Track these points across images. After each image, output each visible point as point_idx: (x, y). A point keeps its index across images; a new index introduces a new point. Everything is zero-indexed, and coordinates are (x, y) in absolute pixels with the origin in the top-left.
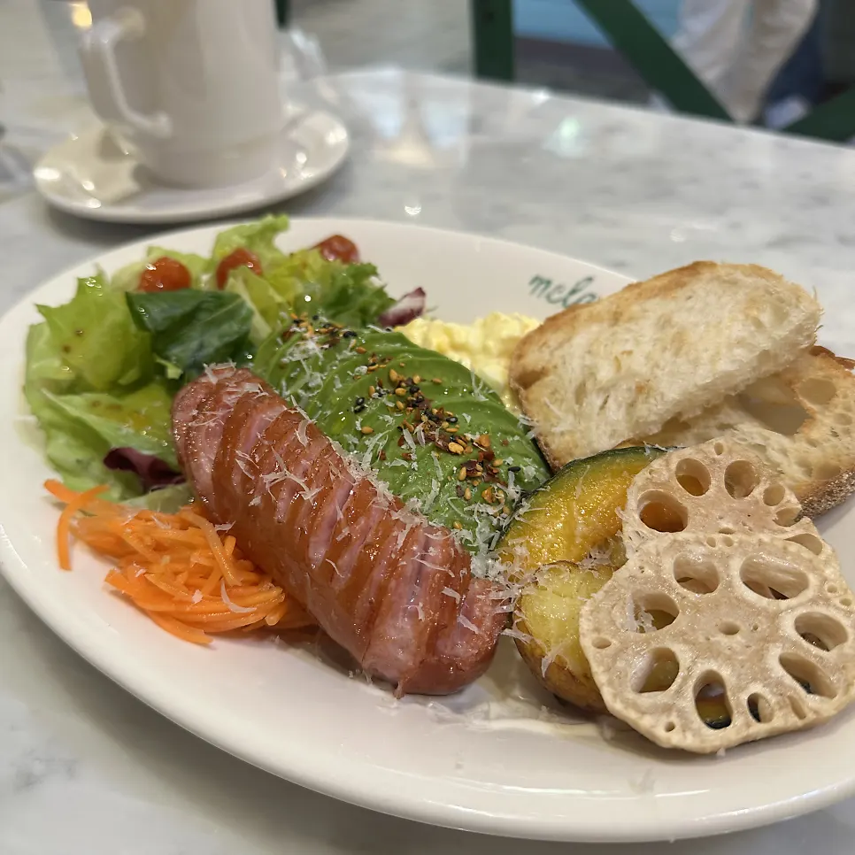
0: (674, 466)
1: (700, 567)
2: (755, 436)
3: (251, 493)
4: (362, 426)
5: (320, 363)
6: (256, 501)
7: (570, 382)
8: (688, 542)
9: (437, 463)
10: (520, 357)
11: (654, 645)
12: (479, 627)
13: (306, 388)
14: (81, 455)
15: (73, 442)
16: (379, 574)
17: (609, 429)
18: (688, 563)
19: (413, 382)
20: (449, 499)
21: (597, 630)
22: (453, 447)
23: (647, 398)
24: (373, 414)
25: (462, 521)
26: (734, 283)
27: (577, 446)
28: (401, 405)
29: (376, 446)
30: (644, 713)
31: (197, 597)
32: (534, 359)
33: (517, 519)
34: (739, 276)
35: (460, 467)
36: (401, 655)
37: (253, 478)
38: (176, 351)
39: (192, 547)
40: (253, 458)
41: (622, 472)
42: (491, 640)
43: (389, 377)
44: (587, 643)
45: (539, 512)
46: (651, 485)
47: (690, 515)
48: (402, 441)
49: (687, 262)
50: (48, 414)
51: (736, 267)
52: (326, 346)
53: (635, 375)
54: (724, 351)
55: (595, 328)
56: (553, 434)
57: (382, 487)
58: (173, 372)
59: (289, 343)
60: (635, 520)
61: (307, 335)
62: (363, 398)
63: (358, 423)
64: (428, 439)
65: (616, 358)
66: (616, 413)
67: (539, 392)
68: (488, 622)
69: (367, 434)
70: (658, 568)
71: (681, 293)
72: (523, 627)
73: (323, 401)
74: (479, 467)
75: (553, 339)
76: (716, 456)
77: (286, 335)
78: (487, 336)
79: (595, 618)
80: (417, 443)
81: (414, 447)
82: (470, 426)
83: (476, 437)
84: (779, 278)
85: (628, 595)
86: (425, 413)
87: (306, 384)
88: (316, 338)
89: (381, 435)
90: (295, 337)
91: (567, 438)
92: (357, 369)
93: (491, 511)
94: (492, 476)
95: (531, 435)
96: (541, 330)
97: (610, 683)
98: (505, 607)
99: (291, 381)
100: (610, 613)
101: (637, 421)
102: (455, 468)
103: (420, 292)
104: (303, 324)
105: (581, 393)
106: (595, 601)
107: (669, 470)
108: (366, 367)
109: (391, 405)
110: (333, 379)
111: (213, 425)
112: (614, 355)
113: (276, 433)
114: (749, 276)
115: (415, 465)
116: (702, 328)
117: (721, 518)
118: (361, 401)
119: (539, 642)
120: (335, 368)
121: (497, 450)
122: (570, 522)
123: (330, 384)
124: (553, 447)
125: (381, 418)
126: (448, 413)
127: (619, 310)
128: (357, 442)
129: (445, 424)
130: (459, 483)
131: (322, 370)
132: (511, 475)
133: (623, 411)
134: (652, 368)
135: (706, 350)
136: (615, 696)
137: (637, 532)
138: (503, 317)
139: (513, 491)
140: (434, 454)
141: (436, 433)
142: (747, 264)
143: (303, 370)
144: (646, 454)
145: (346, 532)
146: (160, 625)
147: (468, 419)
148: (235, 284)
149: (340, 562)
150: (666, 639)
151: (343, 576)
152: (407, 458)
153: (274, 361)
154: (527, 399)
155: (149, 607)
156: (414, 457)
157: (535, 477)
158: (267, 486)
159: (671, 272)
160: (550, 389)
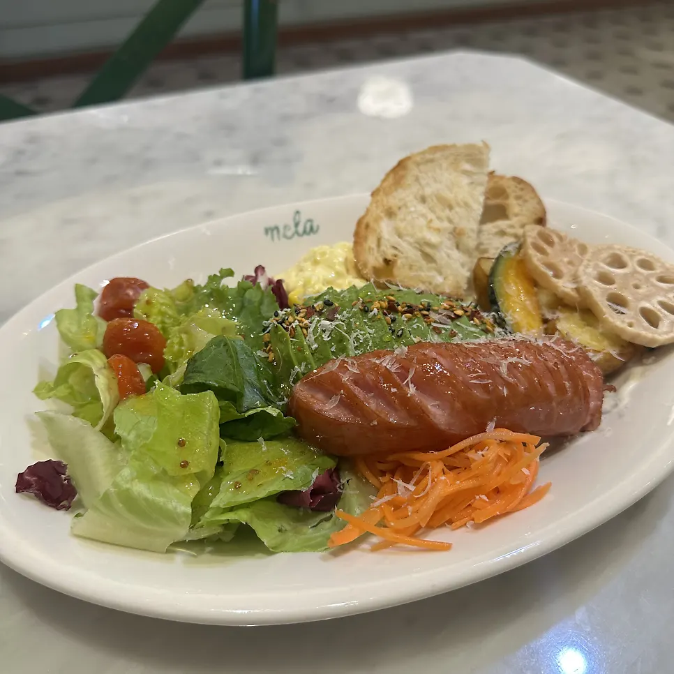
3: (500, 389)
7: (414, 256)
9: (463, 326)
17: (458, 263)
21: (623, 322)
26: (431, 160)
28: (409, 315)
34: (429, 156)
37: (490, 381)
48: (437, 330)
49: (394, 163)
53: (444, 230)
56: (439, 286)
58: (272, 411)
65: (428, 227)
66: (455, 255)
67: (401, 273)
71: (409, 181)
75: (371, 242)
80: (445, 324)
84: (454, 146)
96: (356, 243)
102: (471, 322)
105: (428, 257)
109: (405, 319)
112: (424, 227)
114: (435, 153)
115: (460, 335)
119: (604, 352)
127: (386, 207)
133: (456, 251)
134: (450, 222)
140: (458, 323)
152: (453, 335)
156: (456, 331)
158: (506, 377)
160: (407, 267)
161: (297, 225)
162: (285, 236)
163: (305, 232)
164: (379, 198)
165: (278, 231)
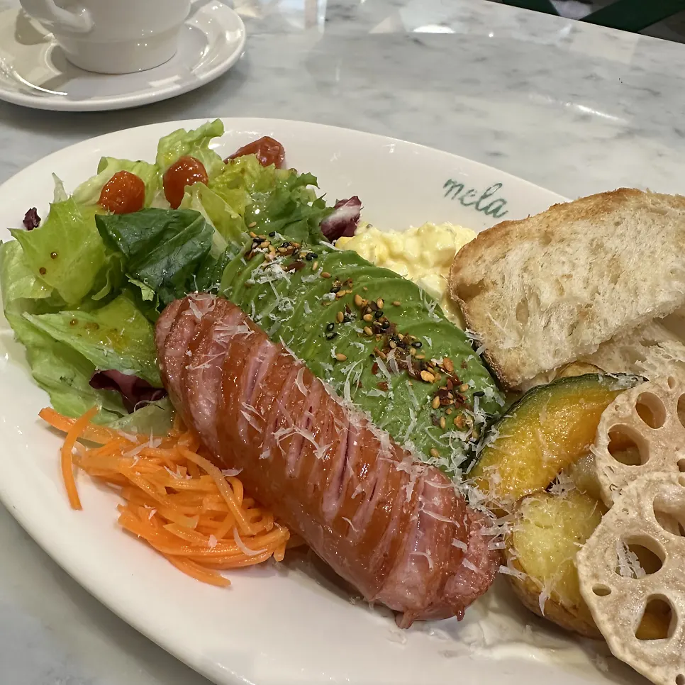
0: (634, 401)
1: (673, 506)
2: (678, 353)
3: (261, 446)
4: (336, 354)
5: (288, 287)
6: (265, 455)
7: (512, 299)
8: (661, 482)
9: (411, 392)
10: (457, 270)
11: (650, 592)
12: (477, 565)
13: (277, 311)
14: (64, 372)
15: (55, 360)
16: (392, 530)
17: (552, 348)
18: (663, 502)
19: (378, 308)
20: (427, 428)
21: (595, 576)
22: (426, 376)
23: (590, 322)
24: (345, 340)
25: (437, 447)
26: (662, 213)
27: (524, 364)
28: (369, 331)
29: (353, 375)
30: (654, 665)
31: (212, 541)
32: (471, 273)
33: (489, 446)
34: (665, 206)
35: (433, 395)
36: (409, 595)
37: (260, 431)
38: (147, 271)
39: (203, 493)
40: (259, 410)
41: (579, 398)
42: (490, 577)
43: (354, 302)
44: (587, 590)
45: (507, 439)
46: (616, 420)
47: (651, 447)
48: (375, 369)
50: (31, 337)
51: (662, 197)
52: (293, 271)
53: (576, 298)
54: (662, 282)
55: (527, 245)
56: (499, 350)
57: (383, 437)
58: (147, 294)
59: (252, 265)
60: (606, 455)
61: (271, 256)
62: (333, 324)
63: (333, 351)
64: (401, 367)
65: (557, 280)
66: (559, 334)
67: (479, 307)
68: (484, 561)
69: (342, 361)
70: (640, 510)
71: (608, 218)
72: (517, 565)
73: (295, 327)
74: (450, 395)
75: (489, 254)
76: (669, 390)
77: (249, 255)
78: (422, 247)
79: (592, 564)
80: (390, 371)
81: (389, 376)
82: (433, 350)
83: (440, 362)
85: (618, 539)
86: (393, 339)
87: (277, 308)
88: (280, 260)
89: (356, 364)
90: (258, 257)
91: (514, 355)
92: (326, 295)
93: (463, 436)
94: (461, 402)
95: (480, 351)
96: (474, 243)
97: (617, 633)
98: (498, 544)
99: (261, 304)
100: (603, 557)
101: (582, 344)
102: (429, 397)
103: (356, 201)
104: (263, 244)
105: (523, 311)
106: (590, 547)
107: (631, 405)
108: (334, 294)
109: (360, 331)
110: (303, 304)
111: (208, 366)
112: (555, 278)
113: (276, 382)
114: (678, 207)
115: (391, 394)
116: (636, 256)
117: (677, 449)
118: (331, 327)
119: (535, 580)
120: (303, 293)
121: (460, 373)
122: (536, 448)
123: (301, 310)
124: (501, 363)
125: (352, 344)
126: (413, 337)
127: (550, 230)
128: (332, 369)
129: (413, 351)
130: (433, 412)
131: (290, 294)
132: (477, 399)
133: (565, 332)
134: (593, 294)
135: (645, 280)
136: (623, 645)
137: (610, 468)
138: (437, 229)
139: (480, 415)
140: (408, 383)
141: (408, 361)
142: (673, 194)
143: (271, 293)
144: (600, 381)
145: (359, 489)
146: (176, 566)
147: (430, 341)
148: (193, 201)
149: (355, 519)
150: (659, 584)
151: (356, 531)
152: (383, 387)
153: (240, 282)
154: (468, 312)
155: (166, 551)
156: (390, 387)
157: (493, 398)
158: (278, 443)
159: (596, 196)
160: (491, 305)
161: (484, 197)
162: (462, 200)
163: (486, 209)
164: (555, 215)
165: (460, 190)
